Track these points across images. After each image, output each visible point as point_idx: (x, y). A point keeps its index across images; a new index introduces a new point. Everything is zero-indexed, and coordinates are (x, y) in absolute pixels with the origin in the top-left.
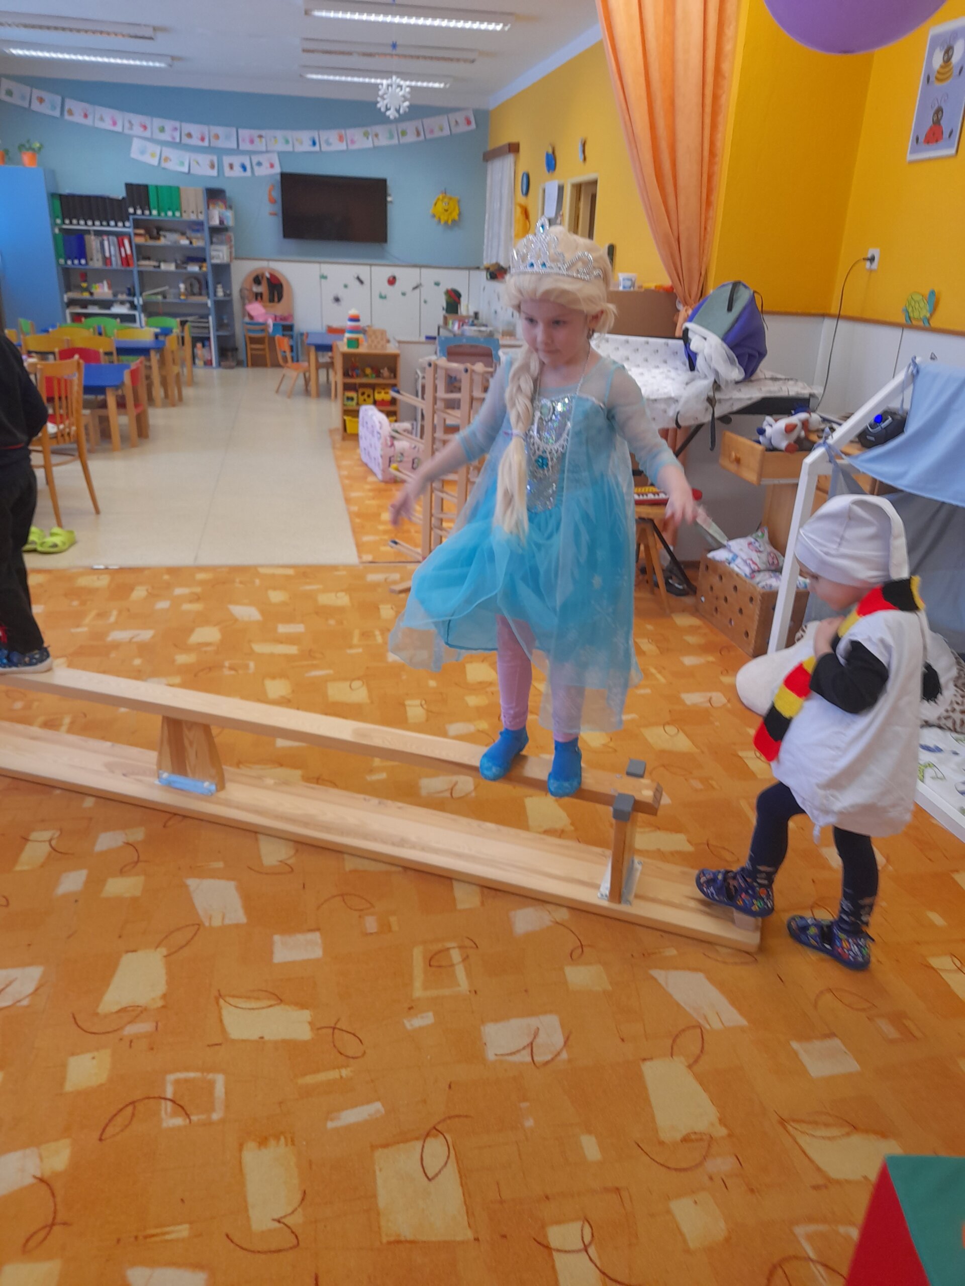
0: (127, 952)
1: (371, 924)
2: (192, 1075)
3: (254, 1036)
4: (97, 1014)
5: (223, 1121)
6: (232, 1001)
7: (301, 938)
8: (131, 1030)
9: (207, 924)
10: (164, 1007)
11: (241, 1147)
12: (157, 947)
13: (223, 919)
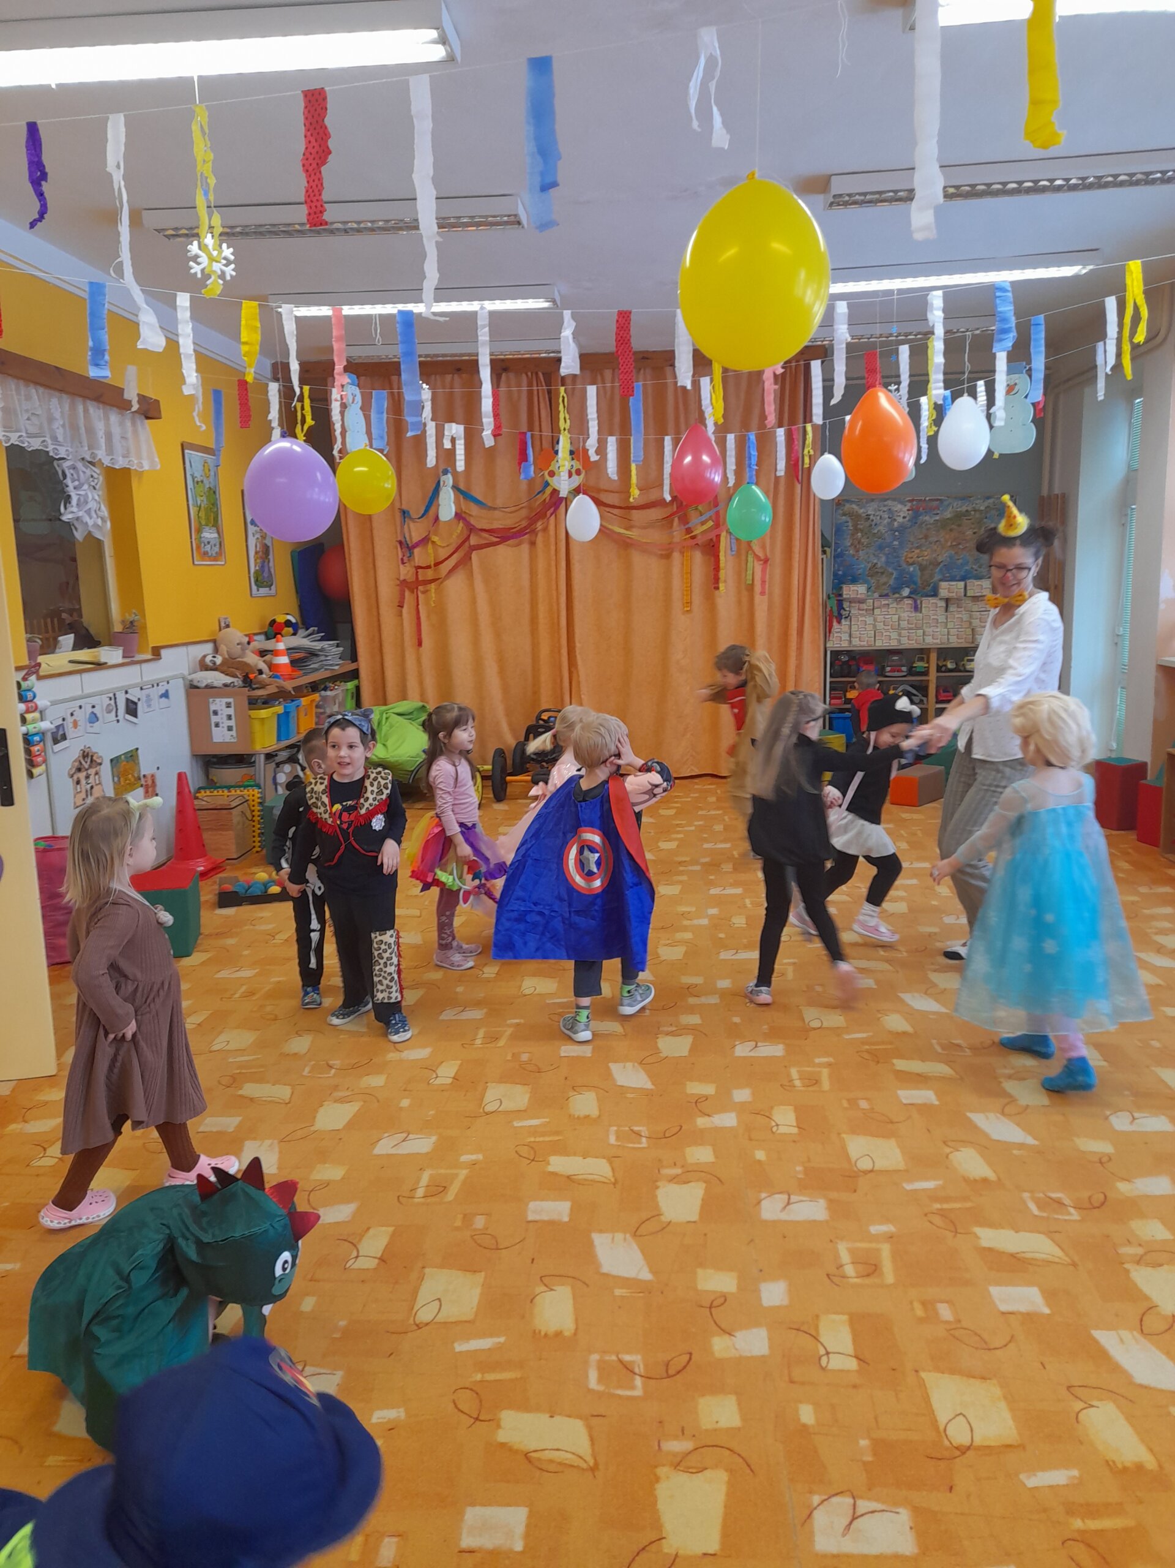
0: (694, 1222)
1: (480, 1222)
2: (631, 1145)
3: (589, 1160)
4: (705, 1182)
5: (610, 1126)
6: (606, 1180)
7: (545, 1218)
8: (678, 1171)
9: (628, 1236)
10: (656, 1181)
11: (599, 1116)
12: (670, 1222)
13: (613, 1238)
